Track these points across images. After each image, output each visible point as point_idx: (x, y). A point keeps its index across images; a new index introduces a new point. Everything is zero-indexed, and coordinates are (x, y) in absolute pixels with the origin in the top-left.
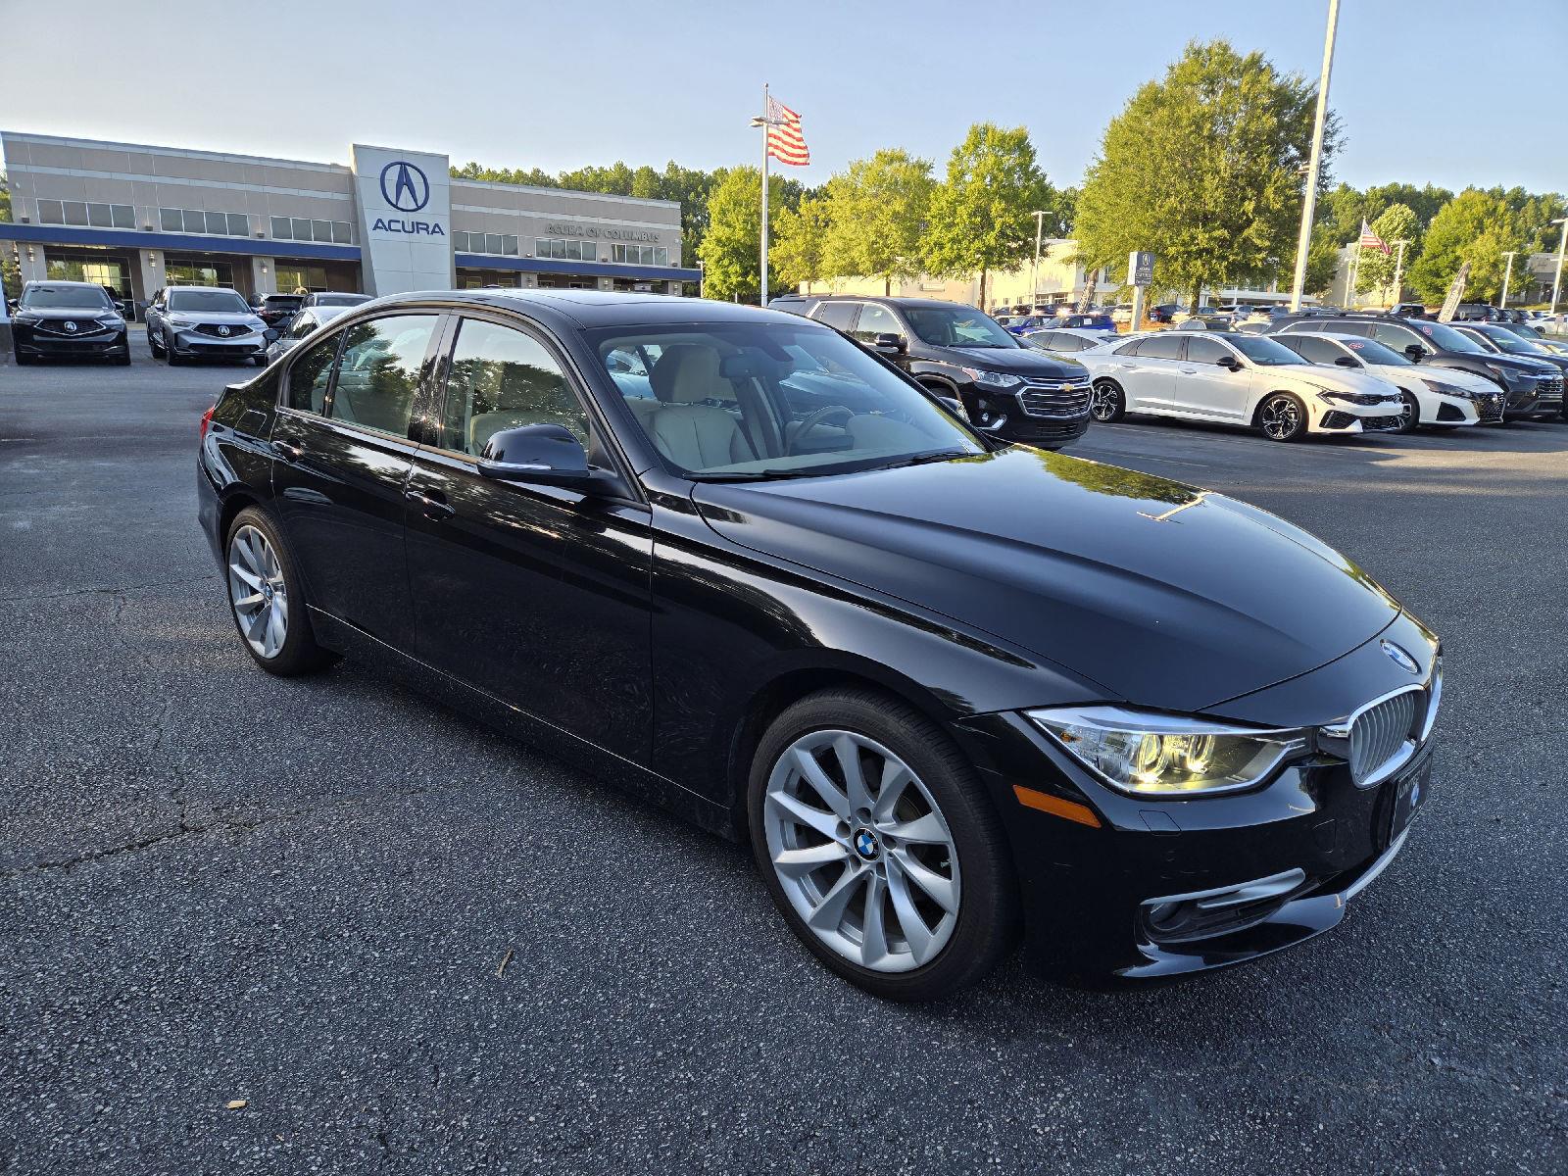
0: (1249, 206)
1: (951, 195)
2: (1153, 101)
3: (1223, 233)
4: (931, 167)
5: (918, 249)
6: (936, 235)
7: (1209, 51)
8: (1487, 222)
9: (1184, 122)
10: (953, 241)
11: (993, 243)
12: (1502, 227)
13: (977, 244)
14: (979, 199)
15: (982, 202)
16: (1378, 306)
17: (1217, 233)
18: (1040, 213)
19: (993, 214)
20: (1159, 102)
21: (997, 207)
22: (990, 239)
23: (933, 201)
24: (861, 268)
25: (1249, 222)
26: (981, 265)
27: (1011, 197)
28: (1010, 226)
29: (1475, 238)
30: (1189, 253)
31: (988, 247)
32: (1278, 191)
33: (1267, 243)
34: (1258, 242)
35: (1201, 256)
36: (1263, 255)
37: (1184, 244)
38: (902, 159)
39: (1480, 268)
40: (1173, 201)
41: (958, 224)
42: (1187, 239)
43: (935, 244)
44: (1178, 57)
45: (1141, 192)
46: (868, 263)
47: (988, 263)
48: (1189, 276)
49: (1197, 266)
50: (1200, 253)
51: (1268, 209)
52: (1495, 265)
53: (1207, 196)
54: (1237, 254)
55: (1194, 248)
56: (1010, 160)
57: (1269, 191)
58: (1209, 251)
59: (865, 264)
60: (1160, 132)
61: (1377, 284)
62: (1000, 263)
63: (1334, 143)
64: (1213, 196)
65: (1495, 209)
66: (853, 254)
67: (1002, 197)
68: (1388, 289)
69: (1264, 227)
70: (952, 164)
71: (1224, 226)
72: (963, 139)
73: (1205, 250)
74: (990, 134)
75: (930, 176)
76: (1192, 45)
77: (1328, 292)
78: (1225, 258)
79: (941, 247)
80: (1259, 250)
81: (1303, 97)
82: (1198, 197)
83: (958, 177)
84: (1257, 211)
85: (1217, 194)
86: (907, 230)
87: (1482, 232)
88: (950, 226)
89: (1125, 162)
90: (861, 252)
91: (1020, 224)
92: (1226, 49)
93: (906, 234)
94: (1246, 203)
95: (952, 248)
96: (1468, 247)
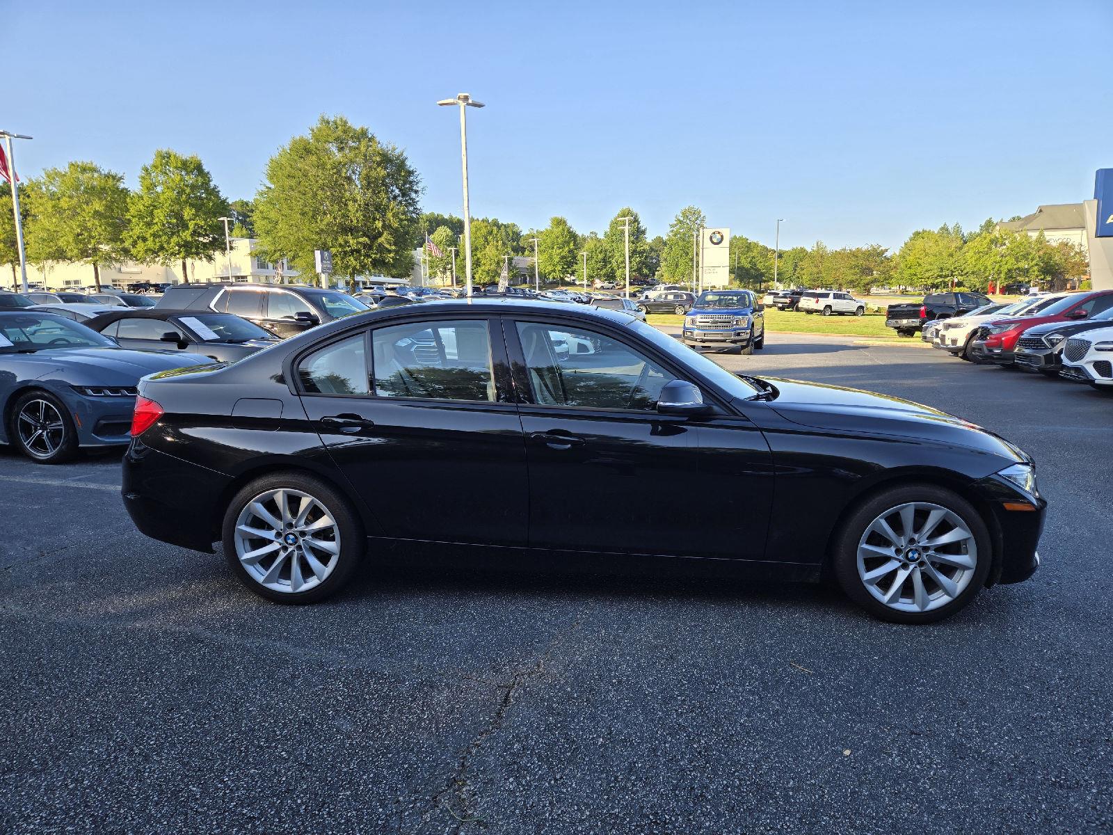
0: (379, 224)
1: (147, 201)
2: (304, 150)
3: (365, 240)
4: (121, 178)
5: (122, 241)
6: (137, 231)
7: (335, 123)
8: (490, 238)
9: (329, 167)
10: (155, 235)
11: (189, 239)
12: (497, 242)
13: (175, 239)
14: (173, 206)
15: (176, 208)
16: (449, 286)
17: (361, 240)
18: (225, 219)
19: (186, 217)
20: (308, 151)
21: (188, 213)
22: (186, 235)
23: (130, 205)
24: (69, 254)
25: (380, 235)
26: (182, 254)
27: (199, 207)
28: (202, 227)
29: (485, 247)
30: (345, 253)
31: (186, 242)
32: (394, 215)
33: (393, 247)
34: (388, 246)
35: (353, 254)
36: (392, 255)
37: (340, 245)
38: (94, 170)
39: (491, 265)
40: (329, 218)
41: (156, 223)
42: (343, 243)
43: (138, 238)
44: (316, 124)
45: (306, 209)
46: (76, 251)
47: (188, 254)
48: (347, 267)
49: (352, 261)
50: (352, 252)
51: (390, 226)
52: (498, 263)
53: (351, 215)
54: (375, 254)
55: (348, 249)
56: (191, 179)
57: (389, 215)
58: (358, 251)
59: (73, 250)
60: (313, 171)
61: (439, 273)
62: (197, 254)
63: (419, 189)
64: (355, 215)
65: (492, 232)
66: (60, 244)
67: (192, 205)
68: (445, 276)
69: (389, 237)
70: (143, 178)
71: (364, 235)
72: (150, 160)
73: (356, 251)
74: (172, 158)
75: (122, 186)
76: (323, 117)
77: (411, 277)
78: (369, 256)
79: (145, 240)
80: (390, 251)
81: (397, 159)
82: (345, 216)
83: (150, 188)
84: (384, 226)
85: (358, 215)
86: (109, 226)
87: (488, 244)
88: (149, 225)
89: (291, 188)
90: (68, 242)
91: (210, 226)
92: (346, 122)
93: (109, 229)
94: (377, 222)
95: (154, 241)
96: (483, 253)
